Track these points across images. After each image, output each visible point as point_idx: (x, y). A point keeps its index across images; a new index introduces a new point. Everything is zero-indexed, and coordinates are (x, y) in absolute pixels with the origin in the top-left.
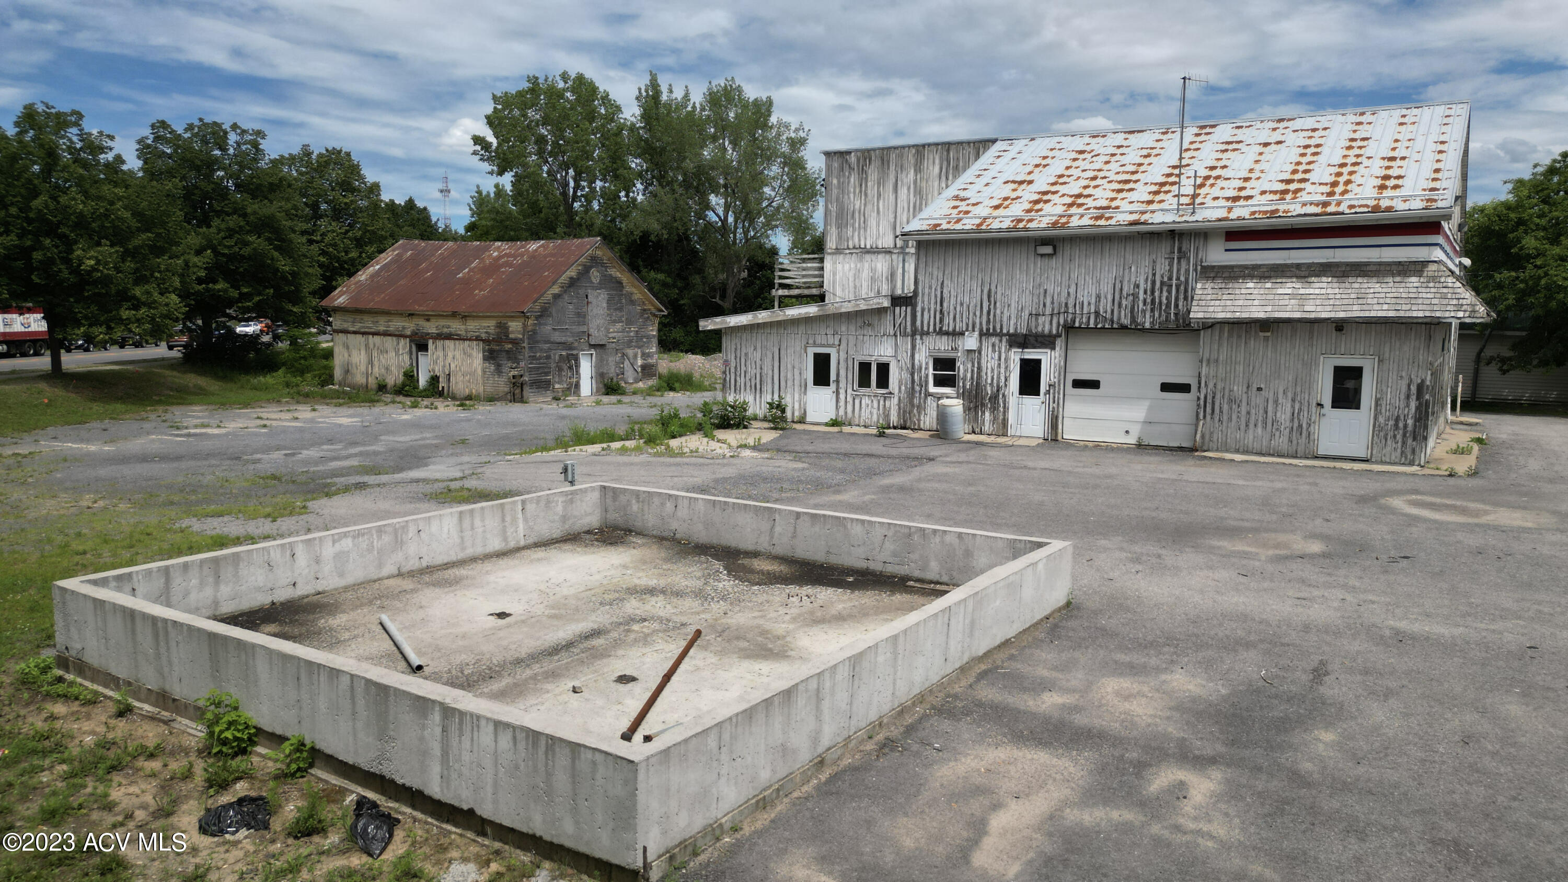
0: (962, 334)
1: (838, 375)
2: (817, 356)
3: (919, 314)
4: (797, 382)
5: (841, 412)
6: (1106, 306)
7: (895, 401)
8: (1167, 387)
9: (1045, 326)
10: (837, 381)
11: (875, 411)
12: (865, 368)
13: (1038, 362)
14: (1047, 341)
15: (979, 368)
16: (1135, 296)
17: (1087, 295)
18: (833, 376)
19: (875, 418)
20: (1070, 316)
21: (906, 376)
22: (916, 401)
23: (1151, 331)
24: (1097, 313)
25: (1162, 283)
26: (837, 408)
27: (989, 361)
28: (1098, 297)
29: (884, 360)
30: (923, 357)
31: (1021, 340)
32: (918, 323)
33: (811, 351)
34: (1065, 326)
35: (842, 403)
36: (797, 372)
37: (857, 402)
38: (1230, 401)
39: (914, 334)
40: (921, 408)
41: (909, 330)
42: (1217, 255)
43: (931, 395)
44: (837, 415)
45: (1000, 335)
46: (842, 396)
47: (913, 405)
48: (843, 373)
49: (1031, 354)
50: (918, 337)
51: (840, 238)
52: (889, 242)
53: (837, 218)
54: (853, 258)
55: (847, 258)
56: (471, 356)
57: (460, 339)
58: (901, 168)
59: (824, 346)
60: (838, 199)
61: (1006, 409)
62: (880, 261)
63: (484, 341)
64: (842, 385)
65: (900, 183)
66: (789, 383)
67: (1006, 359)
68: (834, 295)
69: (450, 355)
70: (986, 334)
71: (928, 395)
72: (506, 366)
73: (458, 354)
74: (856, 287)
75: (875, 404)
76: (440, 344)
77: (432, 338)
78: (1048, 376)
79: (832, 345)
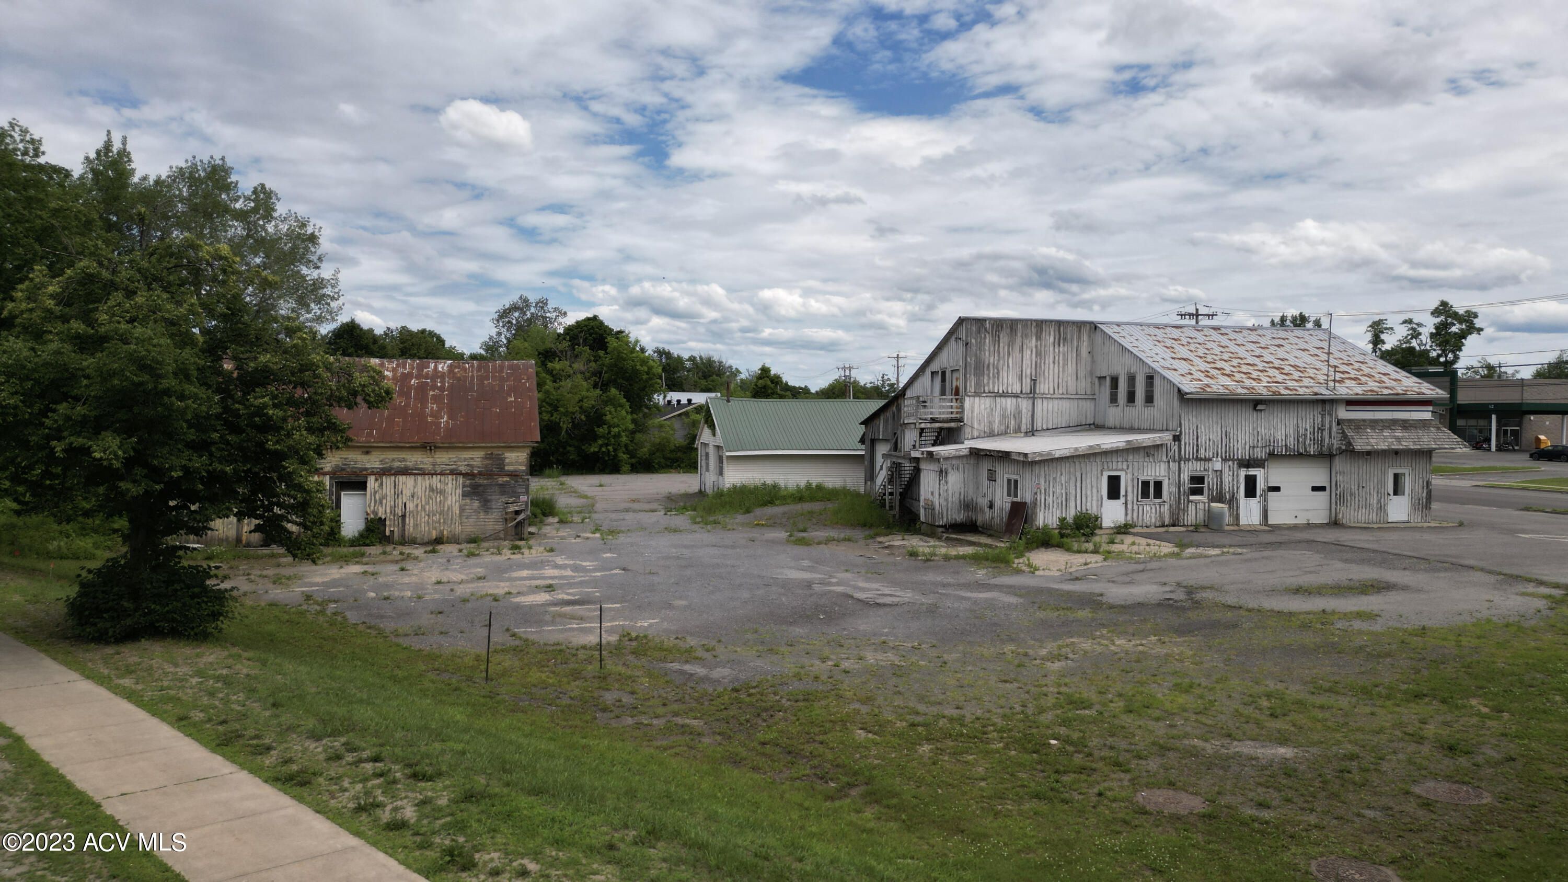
0: (1210, 460)
1: (1126, 491)
2: (1110, 478)
3: (1183, 447)
4: (1095, 498)
5: (1129, 518)
6: (1291, 442)
7: (1167, 506)
8: (1315, 489)
9: (1260, 454)
10: (1126, 496)
11: (1153, 515)
12: (1146, 484)
13: (1255, 476)
14: (1259, 463)
15: (1221, 482)
16: (1305, 435)
17: (1280, 435)
18: (1122, 492)
19: (1153, 520)
20: (1271, 448)
21: (1174, 489)
22: (1182, 506)
23: (1314, 456)
24: (1286, 445)
25: (1319, 429)
26: (1126, 514)
27: (1227, 478)
28: (1286, 436)
29: (1159, 479)
30: (1185, 477)
31: (1246, 463)
32: (1183, 453)
33: (1106, 474)
34: (1269, 454)
35: (1129, 512)
36: (1095, 491)
37: (1141, 508)
38: (1351, 495)
39: (1180, 460)
40: (1185, 510)
41: (1177, 457)
42: (1343, 413)
43: (1192, 502)
44: (1126, 520)
45: (1233, 460)
46: (1130, 506)
47: (1179, 509)
48: (1130, 489)
49: (1252, 472)
50: (1182, 463)
51: (978, 384)
52: (1017, 389)
53: (976, 369)
54: (988, 400)
55: (983, 400)
56: (442, 492)
57: (424, 474)
58: (1025, 336)
59: (1116, 470)
60: (976, 355)
61: (1238, 507)
62: (1010, 403)
63: (465, 475)
64: (1129, 498)
65: (1025, 347)
66: (1089, 499)
67: (1237, 476)
68: (973, 427)
69: (407, 492)
70: (1225, 460)
71: (1189, 501)
72: (498, 501)
73: (419, 491)
74: (990, 422)
75: (1154, 511)
76: (388, 481)
77: (372, 474)
78: (1260, 485)
79: (1122, 470)
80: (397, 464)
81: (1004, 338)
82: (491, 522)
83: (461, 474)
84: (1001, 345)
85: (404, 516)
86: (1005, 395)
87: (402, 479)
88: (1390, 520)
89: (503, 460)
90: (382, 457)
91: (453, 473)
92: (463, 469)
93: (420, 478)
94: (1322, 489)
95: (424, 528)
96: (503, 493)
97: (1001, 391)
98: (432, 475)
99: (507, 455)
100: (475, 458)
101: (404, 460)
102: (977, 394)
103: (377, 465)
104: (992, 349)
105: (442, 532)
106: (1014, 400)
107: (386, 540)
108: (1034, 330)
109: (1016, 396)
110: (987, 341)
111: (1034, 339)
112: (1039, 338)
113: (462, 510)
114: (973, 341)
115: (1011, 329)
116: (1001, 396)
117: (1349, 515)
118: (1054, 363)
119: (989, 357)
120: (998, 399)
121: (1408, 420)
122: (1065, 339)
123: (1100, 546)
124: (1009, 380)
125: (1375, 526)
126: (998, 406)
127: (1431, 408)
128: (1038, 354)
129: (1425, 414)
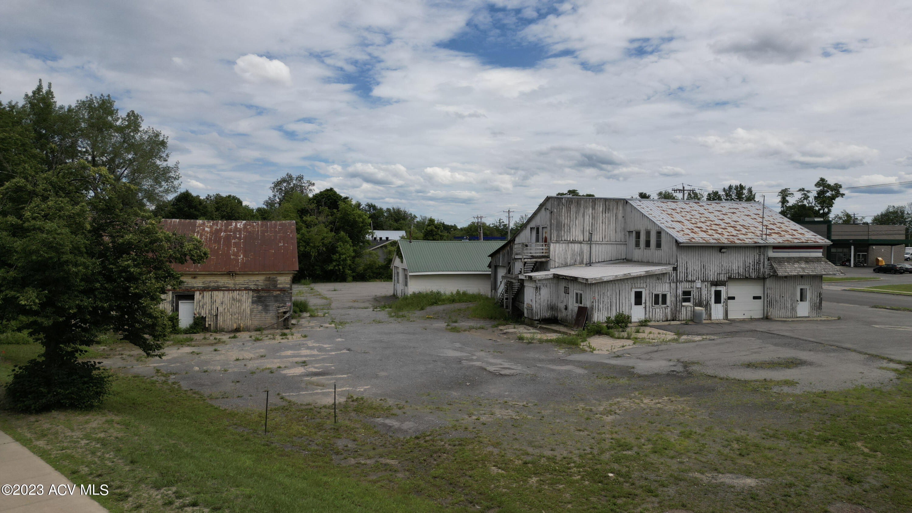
0: (694, 281)
1: (646, 300)
2: (636, 292)
3: (678, 274)
4: (627, 305)
5: (647, 316)
6: (741, 271)
7: (669, 309)
8: (755, 298)
9: (723, 278)
10: (645, 303)
11: (661, 314)
12: (657, 296)
13: (721, 291)
14: (723, 283)
15: (701, 294)
16: (749, 267)
17: (735, 267)
18: (643, 301)
19: (661, 317)
20: (730, 274)
21: (673, 299)
22: (678, 309)
23: (754, 279)
24: (738, 273)
25: (757, 263)
26: (646, 314)
27: (704, 292)
28: (738, 267)
29: (665, 293)
30: (680, 292)
31: (715, 283)
32: (678, 277)
33: (634, 290)
34: (729, 278)
35: (647, 312)
36: (627, 300)
37: (654, 310)
38: (776, 301)
39: (677, 281)
40: (680, 311)
41: (675, 280)
42: (771, 254)
43: (684, 306)
44: (645, 318)
45: (708, 282)
46: (647, 309)
47: (676, 311)
48: (647, 299)
49: (719, 288)
50: (678, 283)
51: (558, 236)
52: (581, 238)
53: (557, 227)
54: (564, 245)
55: (561, 245)
56: (240, 301)
57: (229, 290)
58: (586, 207)
59: (640, 288)
60: (557, 218)
61: (710, 309)
62: (576, 247)
63: (253, 290)
64: (647, 304)
65: (585, 214)
66: (624, 305)
67: (710, 291)
68: (555, 261)
69: (219, 301)
70: (703, 281)
71: (682, 306)
72: (273, 306)
73: (226, 300)
74: (565, 258)
75: (661, 312)
76: (207, 294)
77: (198, 290)
78: (723, 296)
79: (643, 288)
80: (212, 284)
81: (573, 208)
82: (269, 318)
83: (251, 290)
84: (572, 213)
85: (217, 315)
86: (574, 242)
87: (216, 293)
88: (798, 316)
89: (276, 281)
90: (204, 280)
91: (246, 289)
92: (252, 287)
93: (226, 292)
94: (759, 298)
95: (229, 323)
96: (276, 301)
97: (571, 240)
98: (234, 290)
99: (278, 278)
100: (260, 280)
101: (217, 282)
102: (557, 242)
103: (201, 285)
104: (566, 215)
105: (239, 325)
106: (579, 245)
107: (206, 330)
108: (591, 204)
109: (581, 243)
110: (563, 210)
111: (591, 209)
112: (593, 208)
113: (252, 311)
114: (555, 210)
115: (578, 203)
116: (571, 243)
117: (774, 313)
118: (602, 223)
119: (564, 220)
120: (570, 245)
121: (809, 257)
122: (609, 209)
123: (631, 334)
124: (576, 234)
125: (790, 320)
126: (570, 249)
127: (821, 250)
128: (593, 218)
129: (819, 254)
